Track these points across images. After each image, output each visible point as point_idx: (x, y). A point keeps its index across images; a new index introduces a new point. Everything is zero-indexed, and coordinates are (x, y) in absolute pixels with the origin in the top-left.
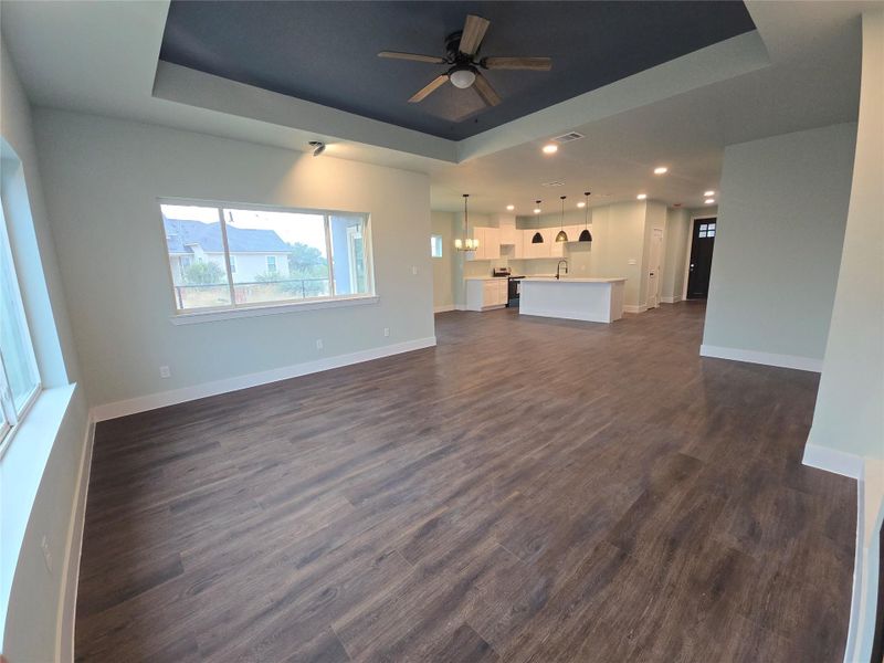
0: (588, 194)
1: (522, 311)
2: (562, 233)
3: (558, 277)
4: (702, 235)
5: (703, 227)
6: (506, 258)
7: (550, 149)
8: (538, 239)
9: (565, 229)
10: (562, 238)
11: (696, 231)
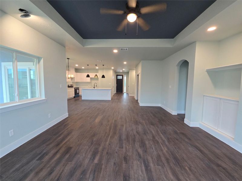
0: (103, 65)
1: (83, 99)
2: (96, 75)
3: (94, 88)
4: (118, 78)
5: (118, 76)
6: (72, 81)
7: (115, 51)
8: (88, 76)
9: (97, 74)
10: (96, 77)
11: (117, 77)
